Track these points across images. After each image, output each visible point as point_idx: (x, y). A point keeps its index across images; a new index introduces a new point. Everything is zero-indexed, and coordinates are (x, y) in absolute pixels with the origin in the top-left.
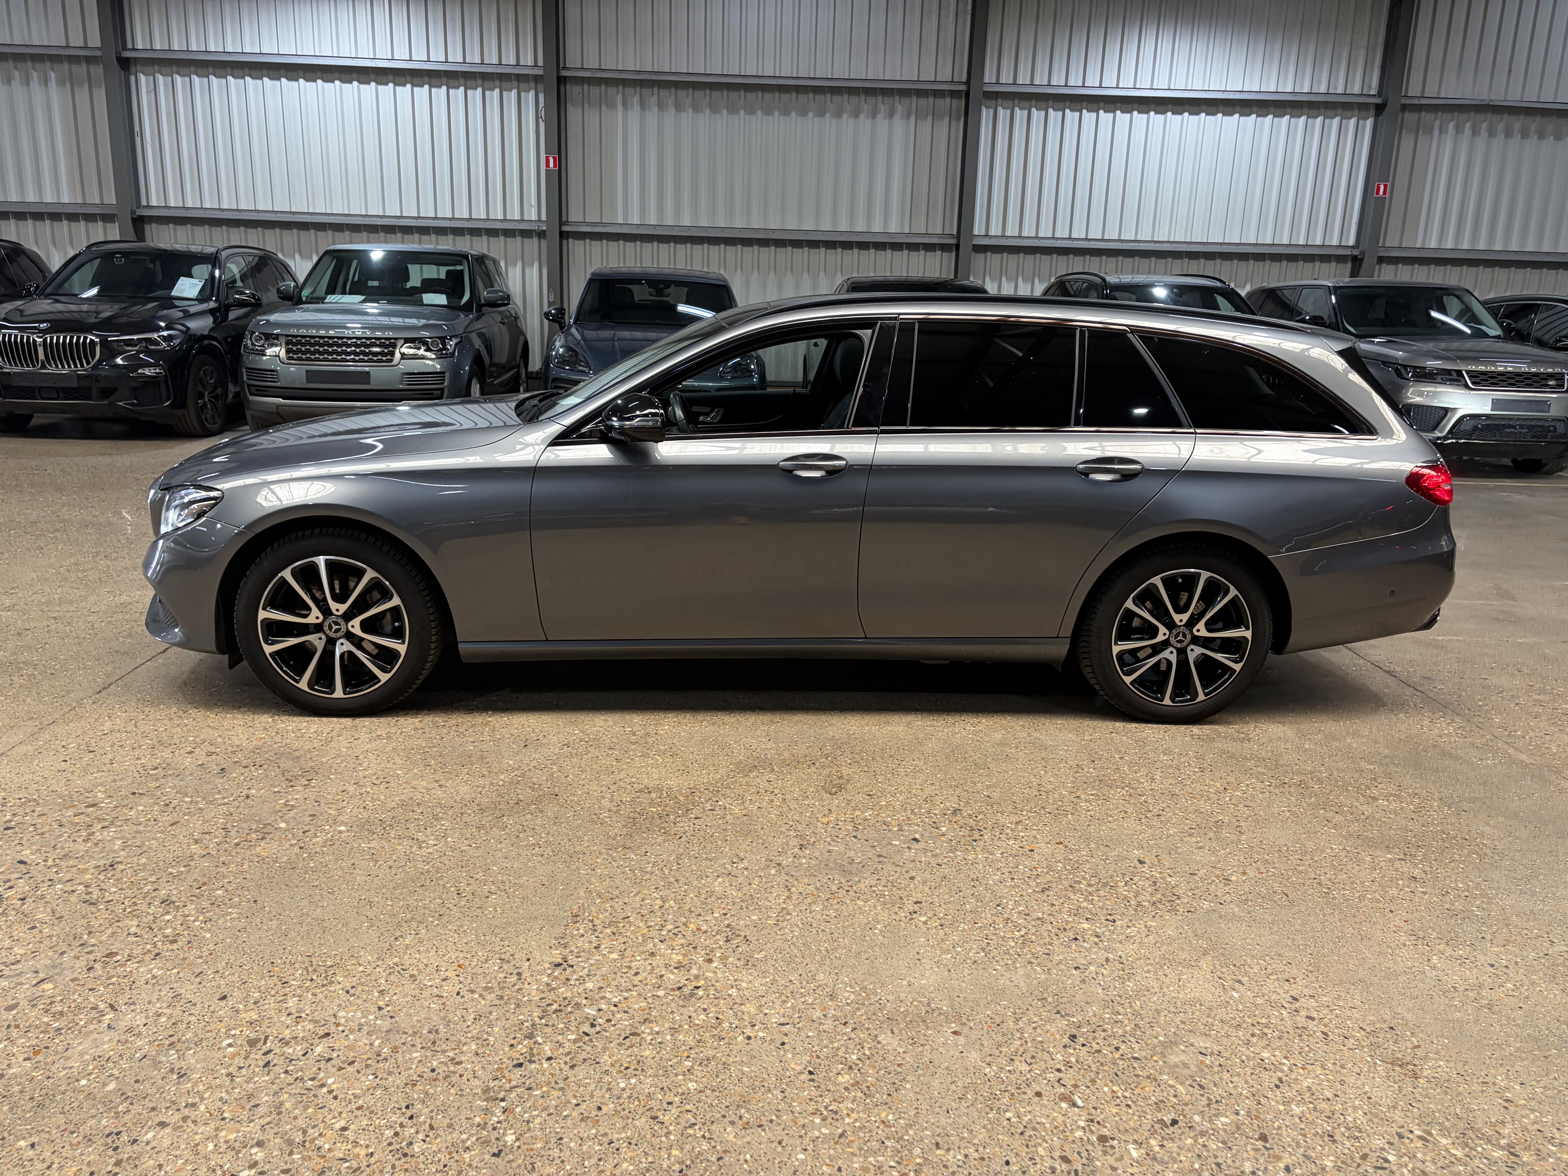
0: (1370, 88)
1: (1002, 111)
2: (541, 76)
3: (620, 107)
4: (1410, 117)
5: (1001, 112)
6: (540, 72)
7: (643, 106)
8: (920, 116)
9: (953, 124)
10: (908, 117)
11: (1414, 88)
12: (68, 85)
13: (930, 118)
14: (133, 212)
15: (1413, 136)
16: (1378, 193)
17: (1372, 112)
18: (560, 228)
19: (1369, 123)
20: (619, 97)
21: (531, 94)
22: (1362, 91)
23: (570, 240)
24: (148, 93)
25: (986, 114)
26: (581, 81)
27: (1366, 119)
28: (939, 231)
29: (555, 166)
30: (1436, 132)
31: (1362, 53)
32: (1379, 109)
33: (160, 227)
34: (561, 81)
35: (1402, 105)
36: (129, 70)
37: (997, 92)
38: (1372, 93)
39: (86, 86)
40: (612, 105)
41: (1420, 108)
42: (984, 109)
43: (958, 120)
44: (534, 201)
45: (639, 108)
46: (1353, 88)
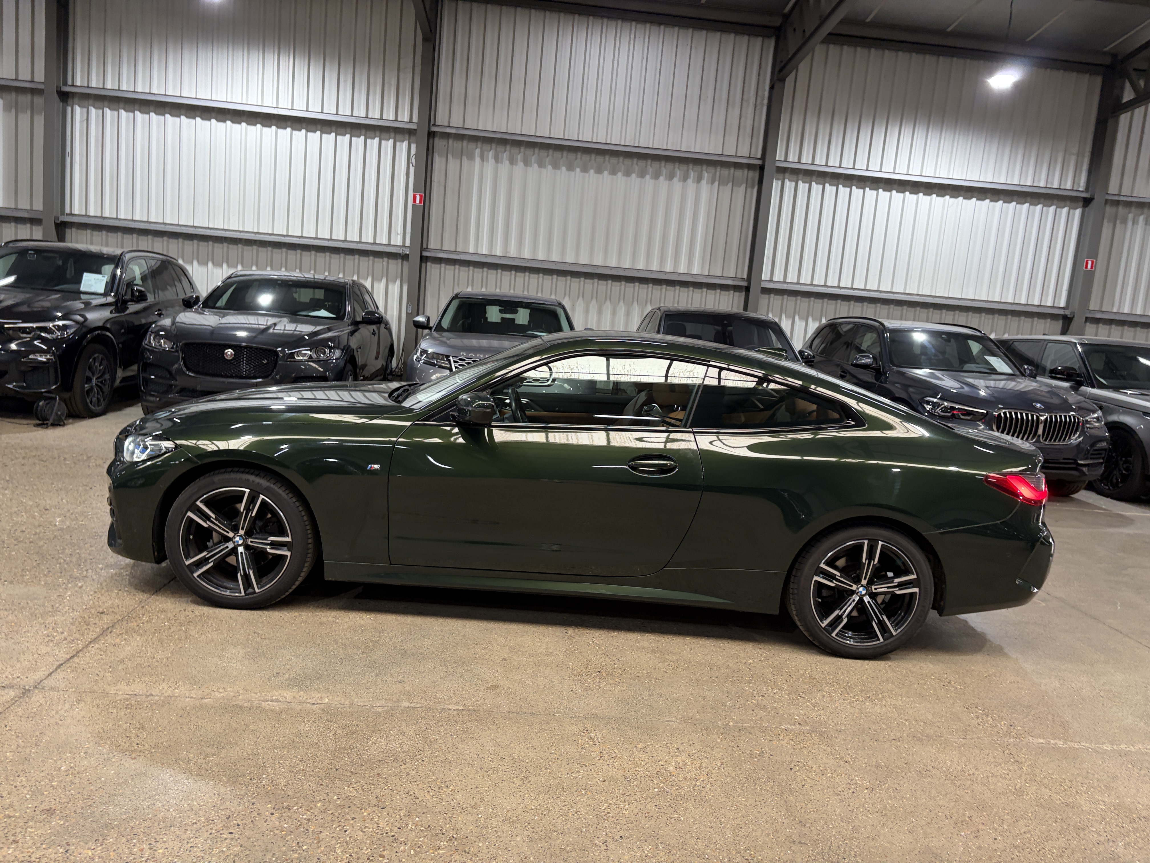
0: (1079, 184)
2: (415, 130)
3: (478, 160)
4: (1110, 210)
5: (787, 183)
6: (414, 127)
7: (497, 160)
8: (722, 182)
9: (749, 190)
10: (713, 182)
11: (1113, 188)
12: (13, 110)
13: (730, 184)
14: (56, 218)
15: (1112, 225)
16: (1086, 267)
17: (1081, 204)
18: (421, 253)
19: (1078, 212)
20: (478, 151)
21: (405, 144)
22: (1073, 186)
23: (429, 264)
24: (81, 122)
25: (776, 185)
26: (447, 136)
27: (1075, 208)
28: (732, 275)
29: (420, 202)
30: (1130, 223)
31: (1074, 158)
32: (1087, 202)
33: (80, 231)
34: (431, 135)
35: (1105, 200)
36: (67, 102)
37: (785, 168)
38: (1082, 189)
39: (29, 113)
40: (471, 157)
41: (1117, 203)
42: (774, 181)
43: (753, 187)
44: (400, 230)
45: (493, 160)
46: (1066, 184)
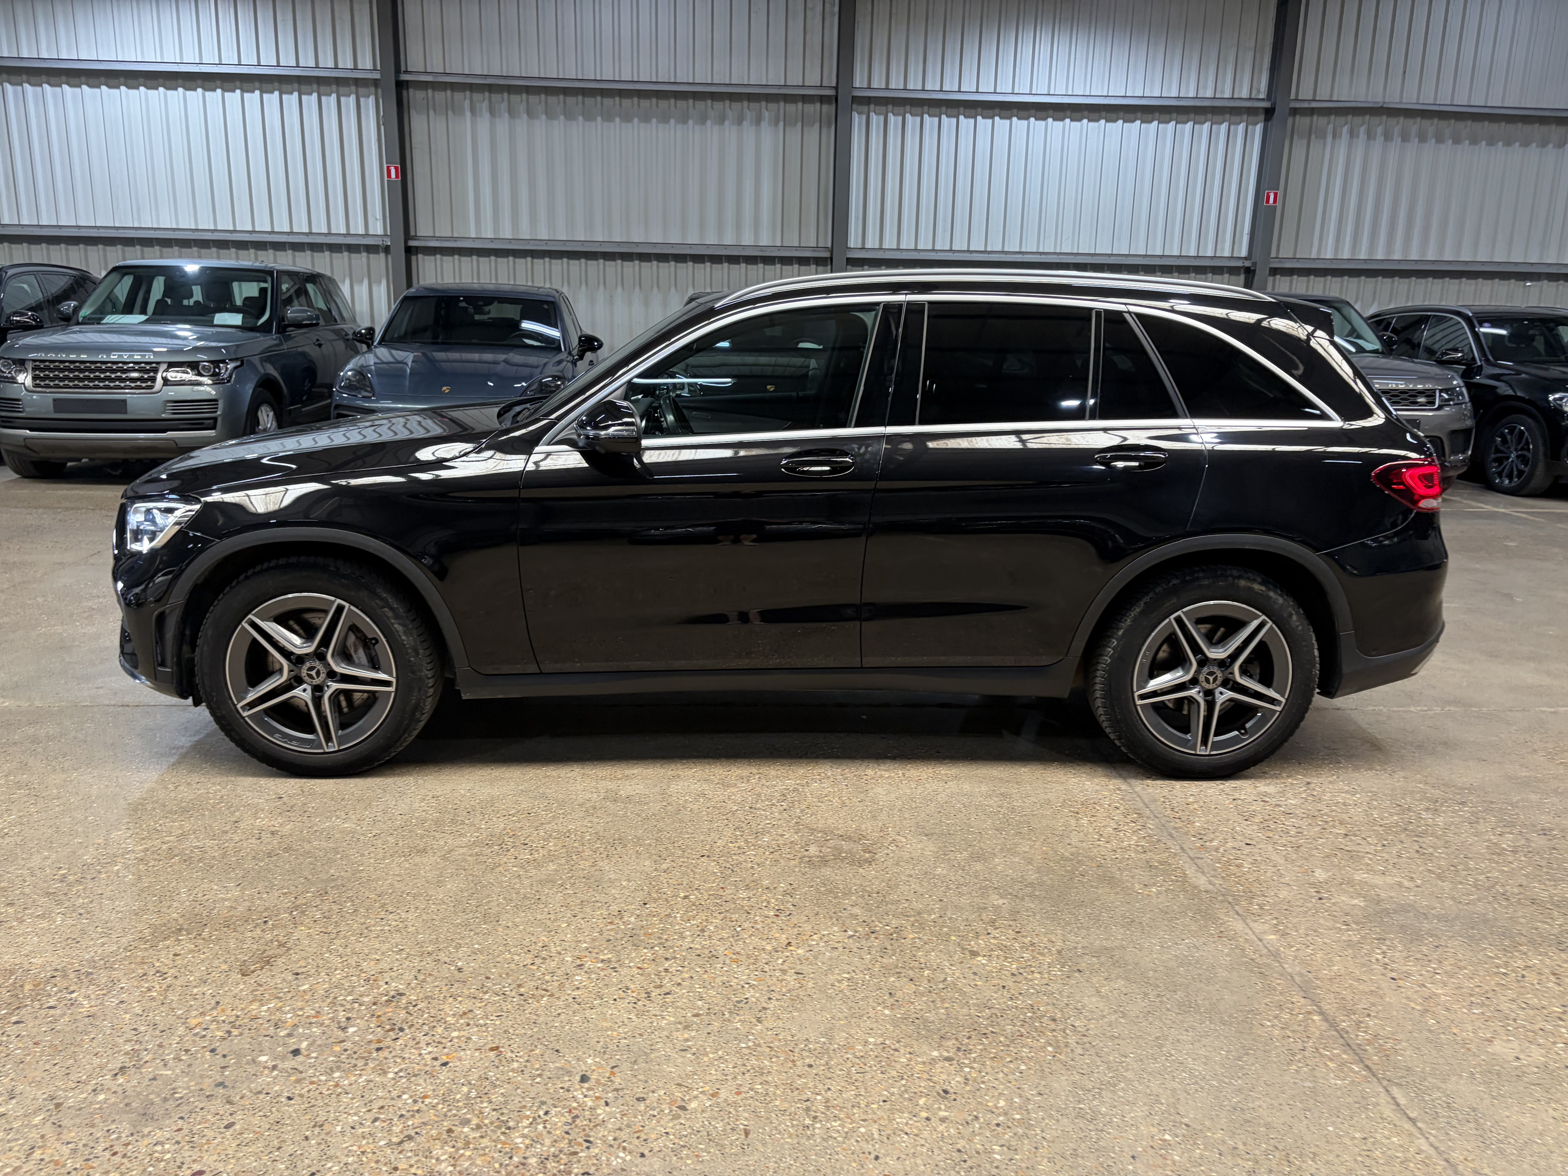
0: (1259, 92)
1: (875, 116)
2: (380, 80)
3: (468, 114)
4: (1302, 122)
6: (378, 76)
7: (492, 112)
8: (789, 122)
9: (824, 131)
10: (776, 124)
11: (1306, 92)
13: (799, 126)
15: (1305, 141)
16: (1268, 201)
17: (1262, 117)
18: (407, 242)
19: (1259, 128)
20: (467, 104)
21: (371, 99)
22: (1250, 95)
23: (419, 256)
25: (857, 120)
26: (425, 85)
27: (1256, 124)
28: (813, 244)
29: (397, 176)
30: (1329, 138)
31: (1250, 55)
34: (402, 85)
35: (1291, 109)
37: (869, 97)
38: (1261, 96)
40: (459, 112)
41: (1312, 111)
42: (856, 116)
43: (829, 127)
44: (379, 215)
45: (488, 114)
46: (1240, 92)
